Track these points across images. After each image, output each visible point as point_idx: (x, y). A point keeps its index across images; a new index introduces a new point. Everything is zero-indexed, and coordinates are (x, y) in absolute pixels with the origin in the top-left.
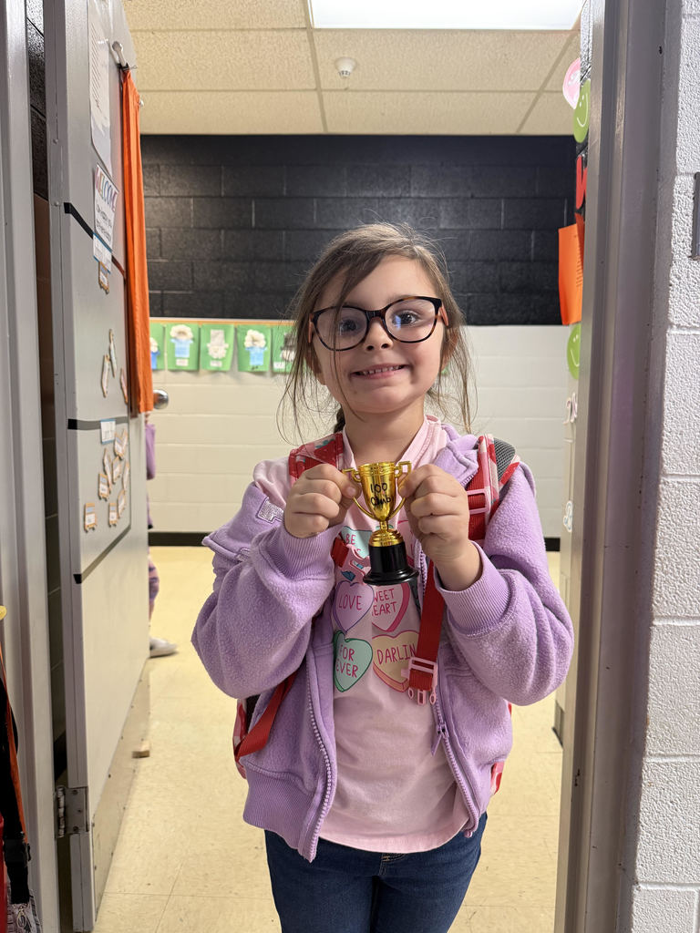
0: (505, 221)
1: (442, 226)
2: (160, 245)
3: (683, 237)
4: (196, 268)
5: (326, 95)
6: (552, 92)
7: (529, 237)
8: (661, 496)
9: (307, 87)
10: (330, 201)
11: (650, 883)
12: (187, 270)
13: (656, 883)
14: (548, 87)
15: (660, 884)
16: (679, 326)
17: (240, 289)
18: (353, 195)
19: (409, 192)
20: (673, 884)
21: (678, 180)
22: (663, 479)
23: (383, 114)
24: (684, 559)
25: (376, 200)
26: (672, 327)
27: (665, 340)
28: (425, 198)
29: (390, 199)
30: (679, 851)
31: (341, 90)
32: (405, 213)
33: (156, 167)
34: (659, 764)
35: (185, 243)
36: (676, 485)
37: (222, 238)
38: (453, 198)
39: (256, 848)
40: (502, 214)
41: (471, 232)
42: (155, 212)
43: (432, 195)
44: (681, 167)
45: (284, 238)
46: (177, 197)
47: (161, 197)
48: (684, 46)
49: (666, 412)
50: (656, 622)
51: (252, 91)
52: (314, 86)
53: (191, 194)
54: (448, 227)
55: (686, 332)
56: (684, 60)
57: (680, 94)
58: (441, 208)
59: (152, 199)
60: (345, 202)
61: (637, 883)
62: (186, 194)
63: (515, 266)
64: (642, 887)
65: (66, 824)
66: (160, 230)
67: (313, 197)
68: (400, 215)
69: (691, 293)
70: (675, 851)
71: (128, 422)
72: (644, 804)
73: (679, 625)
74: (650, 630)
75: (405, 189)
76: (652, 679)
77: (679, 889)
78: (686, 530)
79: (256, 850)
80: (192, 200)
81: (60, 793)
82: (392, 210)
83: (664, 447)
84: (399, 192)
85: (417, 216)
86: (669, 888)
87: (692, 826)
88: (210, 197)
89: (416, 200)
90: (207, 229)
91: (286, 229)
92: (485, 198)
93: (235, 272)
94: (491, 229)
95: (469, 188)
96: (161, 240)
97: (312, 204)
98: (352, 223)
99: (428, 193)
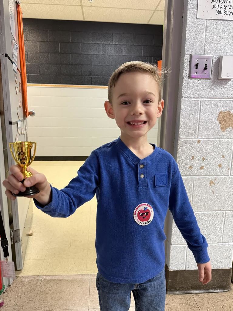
0: (143, 53)
1: (123, 54)
2: (28, 58)
3: (186, 72)
4: (40, 67)
5: (84, 8)
6: (159, 11)
7: (151, 59)
8: (179, 144)
9: (77, 4)
10: (86, 45)
12: (37, 67)
13: (176, 244)
14: (158, 9)
15: (177, 244)
16: (185, 97)
17: (55, 74)
18: (93, 43)
20: (181, 244)
21: (186, 56)
22: (179, 139)
23: (103, 15)
24: (184, 160)
25: (102, 45)
26: (183, 98)
27: (181, 101)
28: (118, 45)
29: (106, 44)
31: (89, 6)
32: (111, 49)
35: (36, 57)
36: (183, 141)
37: (49, 56)
38: (126, 45)
40: (143, 51)
41: (133, 57)
42: (25, 46)
43: (120, 44)
44: (186, 53)
45: (70, 57)
46: (33, 41)
47: (27, 41)
48: (188, 17)
51: (59, 5)
52: (80, 4)
53: (38, 40)
54: (125, 55)
55: (187, 99)
56: (188, 21)
57: (187, 31)
58: (123, 48)
60: (91, 45)
62: (36, 40)
64: (173, 245)
65: (13, 240)
67: (80, 43)
68: (109, 50)
69: (188, 88)
71: (23, 121)
75: (111, 41)
78: (185, 152)
80: (38, 42)
81: (11, 231)
82: (107, 48)
84: (109, 42)
85: (115, 51)
86: (179, 245)
88: (44, 41)
89: (115, 45)
90: (43, 53)
91: (71, 54)
92: (137, 45)
93: (54, 68)
94: (139, 56)
95: (132, 42)
96: (27, 56)
97: (80, 45)
98: (93, 52)
99: (118, 43)
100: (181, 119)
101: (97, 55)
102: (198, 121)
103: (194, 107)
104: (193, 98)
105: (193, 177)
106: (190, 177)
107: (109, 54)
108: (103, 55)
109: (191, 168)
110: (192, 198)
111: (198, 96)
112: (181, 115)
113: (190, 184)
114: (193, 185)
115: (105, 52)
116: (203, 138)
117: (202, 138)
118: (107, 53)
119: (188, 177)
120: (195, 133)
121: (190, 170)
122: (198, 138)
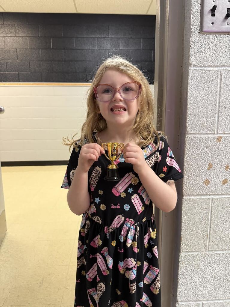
0: (143, 46)
1: (120, 48)
2: (17, 55)
3: (196, 23)
4: (31, 64)
7: (151, 52)
8: (186, 143)
10: (80, 39)
11: (183, 301)
12: (27, 65)
13: (185, 301)
15: (187, 301)
16: (194, 66)
17: (47, 71)
18: (87, 36)
19: (108, 36)
20: (192, 301)
22: (187, 136)
23: (97, 5)
24: (196, 170)
25: (97, 39)
26: (191, 66)
27: (188, 72)
28: (114, 38)
29: (101, 38)
30: (194, 289)
32: (107, 43)
33: (14, 25)
34: (186, 255)
35: (26, 54)
36: (193, 138)
37: (40, 52)
38: (124, 38)
39: (40, 283)
40: (142, 44)
41: (131, 51)
42: (15, 43)
43: (116, 37)
45: (63, 52)
46: (22, 37)
47: (16, 37)
49: (189, 105)
50: (184, 198)
53: (28, 36)
54: (123, 49)
55: (197, 68)
58: (120, 42)
59: (13, 37)
60: (85, 39)
61: (178, 302)
62: (26, 36)
63: (146, 63)
64: (180, 303)
66: (17, 50)
67: (73, 37)
68: (105, 44)
69: (199, 50)
70: (193, 288)
72: (180, 271)
73: (194, 198)
74: (182, 201)
75: (107, 35)
76: (183, 221)
77: (195, 303)
78: (197, 157)
79: (40, 284)
80: (28, 38)
82: (103, 42)
83: (187, 121)
84: (105, 36)
85: (112, 44)
86: (190, 303)
87: (199, 279)
88: (35, 37)
89: (111, 39)
90: (34, 49)
91: (64, 49)
92: (136, 38)
93: (45, 65)
94: (138, 50)
95: (130, 34)
96: (17, 53)
97: (73, 39)
98: (88, 47)
99: (115, 36)
100: (189, 102)
101: (92, 50)
102: (217, 105)
103: (211, 82)
104: (209, 66)
105: (211, 197)
106: (205, 197)
107: (105, 48)
108: (99, 49)
109: (207, 182)
110: (210, 230)
111: (216, 64)
112: (189, 95)
113: (206, 209)
114: (210, 210)
115: (101, 47)
116: (226, 134)
117: (224, 133)
118: (103, 47)
119: (203, 197)
120: (213, 125)
121: (206, 186)
122: (218, 133)
